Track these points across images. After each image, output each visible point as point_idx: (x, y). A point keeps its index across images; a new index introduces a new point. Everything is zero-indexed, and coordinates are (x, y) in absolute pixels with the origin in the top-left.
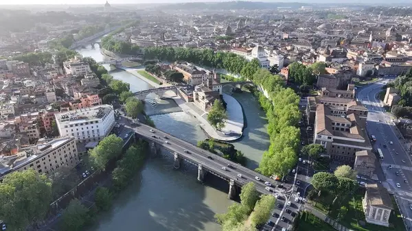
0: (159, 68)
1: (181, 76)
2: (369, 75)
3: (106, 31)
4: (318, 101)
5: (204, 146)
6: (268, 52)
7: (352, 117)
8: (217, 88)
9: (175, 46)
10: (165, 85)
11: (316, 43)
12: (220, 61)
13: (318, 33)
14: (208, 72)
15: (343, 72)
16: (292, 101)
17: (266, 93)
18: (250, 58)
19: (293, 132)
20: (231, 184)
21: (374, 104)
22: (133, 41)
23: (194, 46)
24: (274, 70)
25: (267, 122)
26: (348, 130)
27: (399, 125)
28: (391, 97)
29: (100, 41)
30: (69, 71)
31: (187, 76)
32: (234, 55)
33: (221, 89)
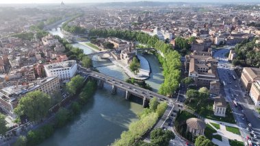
0: (99, 41)
1: (113, 45)
2: (221, 44)
3: (63, 20)
4: (191, 57)
5: (129, 81)
6: (163, 31)
7: (209, 65)
8: (134, 51)
9: (108, 28)
10: (103, 50)
11: (191, 26)
12: (135, 36)
13: (193, 20)
14: (128, 43)
15: (206, 42)
16: (177, 57)
17: (162, 54)
18: (152, 35)
19: (177, 72)
20: (144, 99)
21: (223, 59)
22: (81, 26)
23: (119, 28)
24: (167, 41)
25: (163, 70)
26: (207, 72)
27: (236, 70)
28: (232, 55)
29: (61, 26)
30: (45, 43)
31: (116, 45)
32: (143, 33)
33: (136, 52)
